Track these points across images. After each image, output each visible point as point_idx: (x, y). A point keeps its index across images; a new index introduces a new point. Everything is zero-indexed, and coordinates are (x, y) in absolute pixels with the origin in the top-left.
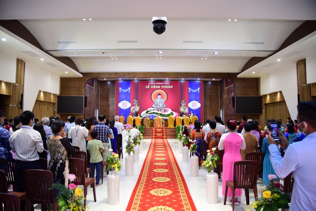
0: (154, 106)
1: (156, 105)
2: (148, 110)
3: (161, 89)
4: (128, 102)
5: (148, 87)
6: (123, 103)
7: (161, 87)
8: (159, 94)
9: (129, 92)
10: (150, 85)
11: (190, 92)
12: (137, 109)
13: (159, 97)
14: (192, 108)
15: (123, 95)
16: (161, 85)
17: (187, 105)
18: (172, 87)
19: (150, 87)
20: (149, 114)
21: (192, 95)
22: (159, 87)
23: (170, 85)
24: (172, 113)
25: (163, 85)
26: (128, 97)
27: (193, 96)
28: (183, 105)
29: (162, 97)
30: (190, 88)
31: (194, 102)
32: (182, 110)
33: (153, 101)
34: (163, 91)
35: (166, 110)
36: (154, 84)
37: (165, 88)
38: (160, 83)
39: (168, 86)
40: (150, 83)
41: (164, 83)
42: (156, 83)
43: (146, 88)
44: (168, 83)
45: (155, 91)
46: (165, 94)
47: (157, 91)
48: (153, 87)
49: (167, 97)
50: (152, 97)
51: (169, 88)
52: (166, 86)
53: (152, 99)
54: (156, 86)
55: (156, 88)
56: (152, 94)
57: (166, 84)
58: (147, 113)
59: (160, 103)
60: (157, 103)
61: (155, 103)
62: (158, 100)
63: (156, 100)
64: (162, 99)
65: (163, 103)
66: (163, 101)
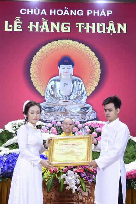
1: (50, 109)
3: (74, 36)
5: (17, 26)
7: (74, 29)
8: (66, 60)
10: (26, 20)
16: (73, 20)
18: (123, 28)
19: (24, 26)
22: (65, 28)
23: (117, 19)
25: (86, 19)
33: (37, 88)
34: (81, 44)
35: (98, 129)
36: (44, 12)
37: (94, 31)
38: (72, 11)
39: (107, 25)
40: (25, 10)
41: (88, 11)
42: (53, 11)
43: (6, 29)
44: (108, 11)
45: (46, 46)
46: (94, 59)
47: (55, 43)
48: (40, 29)
49: (100, 72)
50: (31, 72)
51: (109, 32)
52: (98, 24)
53: (33, 80)
54: (53, 24)
55: (52, 31)
56: (34, 58)
57: (98, 13)
58: (3, 141)
59: (70, 99)
60: (53, 98)
61: (45, 98)
62: (58, 84)
63: (49, 87)
64: (79, 81)
65: (82, 100)
66: (85, 92)
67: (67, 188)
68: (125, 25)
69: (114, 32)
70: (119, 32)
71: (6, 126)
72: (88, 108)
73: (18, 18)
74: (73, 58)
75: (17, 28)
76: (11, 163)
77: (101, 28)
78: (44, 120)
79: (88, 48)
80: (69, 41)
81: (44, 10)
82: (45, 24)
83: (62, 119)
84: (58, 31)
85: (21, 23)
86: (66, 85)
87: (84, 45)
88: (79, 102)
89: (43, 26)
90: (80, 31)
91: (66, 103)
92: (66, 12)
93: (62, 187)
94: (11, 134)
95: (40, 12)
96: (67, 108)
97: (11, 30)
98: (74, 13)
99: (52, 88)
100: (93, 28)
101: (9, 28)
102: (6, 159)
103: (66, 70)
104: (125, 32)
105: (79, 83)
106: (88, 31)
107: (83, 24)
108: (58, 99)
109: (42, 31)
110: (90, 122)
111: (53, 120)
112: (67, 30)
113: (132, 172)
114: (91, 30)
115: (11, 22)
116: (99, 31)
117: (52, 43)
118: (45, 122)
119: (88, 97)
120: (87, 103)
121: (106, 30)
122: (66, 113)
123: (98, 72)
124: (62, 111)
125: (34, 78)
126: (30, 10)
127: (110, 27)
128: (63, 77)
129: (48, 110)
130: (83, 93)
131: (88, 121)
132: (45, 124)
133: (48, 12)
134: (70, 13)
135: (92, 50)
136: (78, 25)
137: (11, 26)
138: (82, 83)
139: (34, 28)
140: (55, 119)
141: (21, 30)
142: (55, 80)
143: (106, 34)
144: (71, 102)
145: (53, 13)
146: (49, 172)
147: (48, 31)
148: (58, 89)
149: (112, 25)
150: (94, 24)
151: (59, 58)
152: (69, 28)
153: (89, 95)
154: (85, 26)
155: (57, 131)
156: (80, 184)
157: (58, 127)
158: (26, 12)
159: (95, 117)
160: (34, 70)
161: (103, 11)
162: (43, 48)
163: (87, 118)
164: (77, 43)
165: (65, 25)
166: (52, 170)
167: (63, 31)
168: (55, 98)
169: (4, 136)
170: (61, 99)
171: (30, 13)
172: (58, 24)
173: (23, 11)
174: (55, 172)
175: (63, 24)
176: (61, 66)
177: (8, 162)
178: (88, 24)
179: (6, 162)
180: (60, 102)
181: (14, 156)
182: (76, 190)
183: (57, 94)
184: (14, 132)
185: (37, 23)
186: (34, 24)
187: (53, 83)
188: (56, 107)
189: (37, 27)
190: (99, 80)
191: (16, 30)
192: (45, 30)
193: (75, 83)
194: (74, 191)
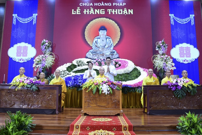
0: (89, 54)
1: (95, 53)
2: (75, 62)
3: (106, 16)
4: (29, 46)
5: (78, 12)
6: (19, 47)
7: (107, 12)
8: (103, 28)
9: (34, 22)
10: (82, 8)
11: (172, 22)
12: (49, 61)
13: (102, 33)
14: (181, 60)
15: (19, 29)
16: (106, 8)
17: (168, 53)
18: (131, 12)
19: (82, 11)
20: (76, 72)
21: (178, 30)
22: (102, 12)
23: (128, 7)
24: (135, 69)
25: (112, 7)
26: (31, 35)
27: (181, 33)
28: (161, 52)
29: (109, 35)
30: (172, 16)
31: (185, 45)
32: (159, 62)
33: (88, 42)
34: (110, 20)
35: (120, 63)
36: (91, 4)
37: (117, 13)
38: (105, 4)
39: (123, 10)
40: (82, 4)
41: (114, 3)
42: (96, 4)
43: (73, 13)
44: (124, 3)
45: (93, 21)
46: (117, 27)
47: (97, 20)
48: (89, 13)
49: (120, 34)
50: (85, 34)
51: (124, 14)
52: (119, 10)
53: (86, 38)
54: (96, 10)
55: (96, 13)
56: (86, 27)
57: (119, 4)
58: (72, 69)
59: (105, 48)
60: (96, 47)
61: (93, 47)
62: (99, 40)
63: (94, 41)
64: (109, 38)
65: (111, 48)
66: (113, 44)
67: (103, 92)
68: (132, 10)
69: (127, 13)
70: (129, 13)
71: (73, 62)
72: (114, 52)
73: (78, 8)
74: (106, 27)
75: (78, 13)
76: (76, 80)
77: (120, 12)
78: (92, 58)
79: (114, 22)
80: (104, 18)
81: (91, 3)
82: (92, 10)
83: (101, 58)
84: (99, 13)
85: (80, 10)
86: (103, 41)
87: (112, 20)
88: (110, 49)
89: (91, 11)
90: (110, 13)
91: (103, 50)
92: (103, 4)
93: (100, 92)
94: (76, 65)
95: (90, 4)
96: (103, 52)
97: (75, 14)
98: (106, 4)
99: (96, 42)
100: (116, 12)
101: (74, 13)
102: (73, 78)
103: (103, 33)
104: (132, 14)
105: (109, 39)
106: (114, 13)
107: (111, 10)
108: (99, 47)
109: (91, 13)
110: (115, 59)
111: (97, 59)
112: (103, 13)
113: (136, 84)
114: (115, 13)
115: (75, 10)
116: (119, 13)
117: (96, 19)
118: (93, 59)
119: (114, 46)
120: (113, 49)
121: (123, 13)
122: (103, 55)
123: (119, 34)
124: (101, 54)
125: (87, 37)
126: (85, 4)
127: (124, 11)
128: (101, 36)
129: (94, 53)
130: (112, 45)
131: (114, 59)
132: (92, 60)
133: (93, 4)
134: (104, 4)
135: (116, 23)
136: (109, 10)
137: (75, 12)
138: (111, 39)
139: (87, 13)
140: (97, 58)
141: (80, 14)
142: (97, 38)
143: (123, 15)
144: (105, 49)
145: (96, 5)
146: (94, 85)
147: (93, 13)
148: (99, 43)
149: (125, 10)
150: (116, 10)
151: (99, 27)
152: (104, 12)
153: (114, 45)
154: (112, 11)
155: (99, 64)
156: (110, 90)
157: (99, 62)
158: (83, 4)
159: (118, 56)
160: (87, 34)
161: (121, 3)
162: (91, 22)
163: (114, 57)
164: (108, 19)
165: (102, 11)
166: (96, 83)
167: (101, 13)
168: (97, 47)
169: (72, 67)
170: (100, 47)
171: (84, 5)
172: (99, 10)
173: (81, 4)
174: (97, 84)
175: (101, 10)
176: (100, 31)
177: (74, 80)
178: (113, 10)
179: (73, 80)
180: (100, 49)
181: (77, 76)
182: (107, 93)
183: (99, 45)
184: (77, 65)
185: (88, 10)
186: (87, 10)
187: (96, 40)
188: (98, 52)
189: (88, 12)
190: (120, 38)
191: (77, 13)
192: (92, 13)
193: (107, 39)
194: (106, 94)
